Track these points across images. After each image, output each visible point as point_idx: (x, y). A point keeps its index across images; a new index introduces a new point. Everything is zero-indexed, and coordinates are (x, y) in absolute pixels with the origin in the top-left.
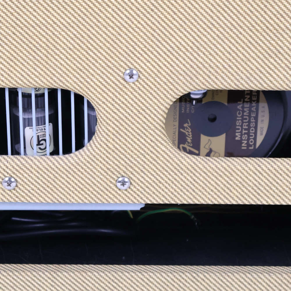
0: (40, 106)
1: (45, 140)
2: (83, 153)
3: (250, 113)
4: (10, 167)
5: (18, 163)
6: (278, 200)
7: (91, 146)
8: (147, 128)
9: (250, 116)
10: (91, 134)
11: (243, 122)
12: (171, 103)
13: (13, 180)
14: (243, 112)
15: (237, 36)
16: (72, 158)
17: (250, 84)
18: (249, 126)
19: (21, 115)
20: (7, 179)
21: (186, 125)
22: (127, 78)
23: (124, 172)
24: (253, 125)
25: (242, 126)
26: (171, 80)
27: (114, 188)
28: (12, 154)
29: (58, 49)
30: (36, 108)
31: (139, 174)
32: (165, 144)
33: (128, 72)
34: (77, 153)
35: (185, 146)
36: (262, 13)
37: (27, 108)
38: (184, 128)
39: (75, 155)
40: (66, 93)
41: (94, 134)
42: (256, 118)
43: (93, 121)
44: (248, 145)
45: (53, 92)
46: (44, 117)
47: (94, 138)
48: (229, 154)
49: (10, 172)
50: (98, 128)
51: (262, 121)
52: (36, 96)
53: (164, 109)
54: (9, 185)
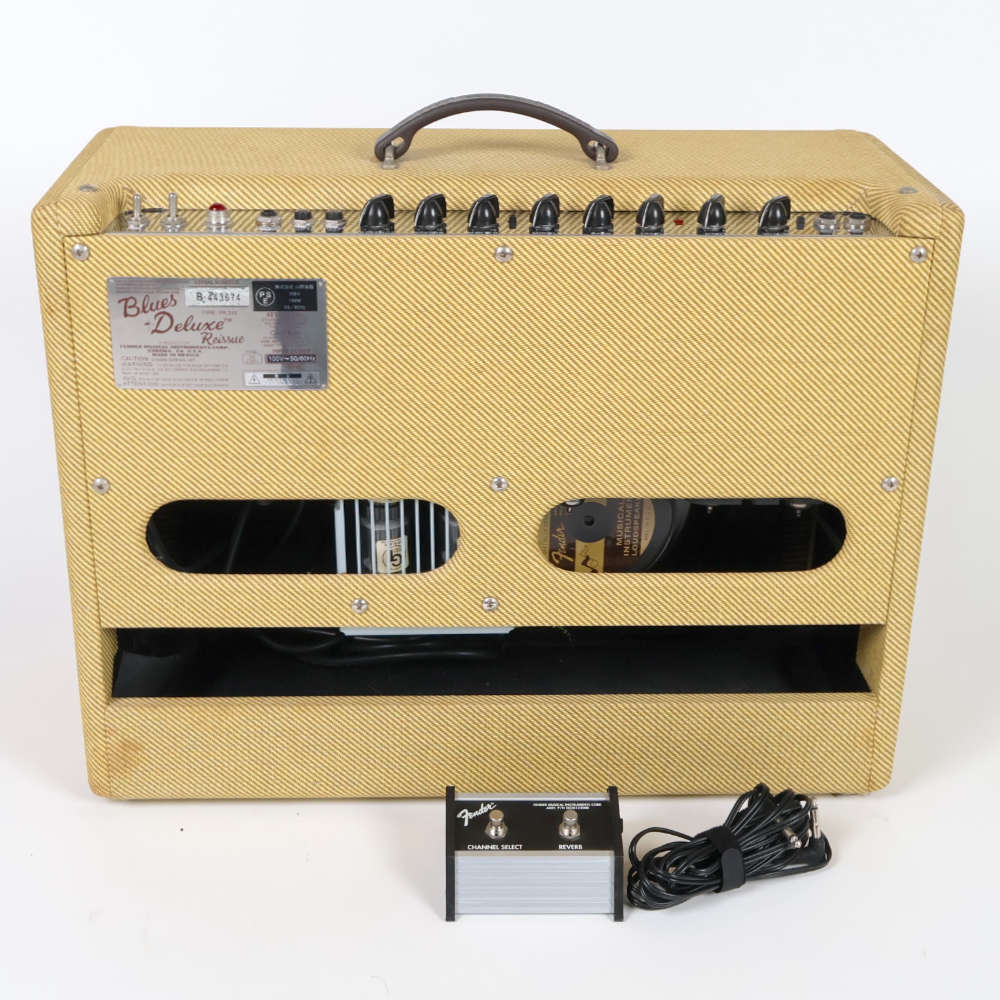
0: (395, 517)
1: (400, 556)
2: (443, 571)
3: (632, 516)
4: (360, 588)
5: (370, 583)
6: (666, 621)
7: (453, 563)
8: (517, 542)
9: (633, 519)
10: (454, 548)
11: (625, 526)
12: (548, 510)
13: (363, 602)
14: (625, 514)
15: (619, 439)
16: (432, 577)
17: (635, 491)
18: (632, 530)
19: (373, 527)
20: (356, 601)
21: (558, 530)
22: (495, 487)
23: (491, 591)
24: (636, 528)
25: (623, 530)
26: (545, 489)
27: (480, 609)
28: (363, 573)
29: (416, 456)
30: (391, 519)
31: (507, 593)
32: (537, 559)
33: (496, 480)
34: (437, 570)
35: (558, 553)
36: (648, 414)
37: (380, 519)
38: (556, 533)
39: (435, 574)
40: (424, 505)
41: (456, 549)
42: (640, 521)
43: (456, 533)
44: (631, 552)
45: (409, 504)
46: (399, 529)
47: (456, 553)
48: (609, 568)
49: (360, 594)
50: (460, 541)
51: (647, 524)
52: (391, 506)
53: (536, 520)
54: (359, 608)
